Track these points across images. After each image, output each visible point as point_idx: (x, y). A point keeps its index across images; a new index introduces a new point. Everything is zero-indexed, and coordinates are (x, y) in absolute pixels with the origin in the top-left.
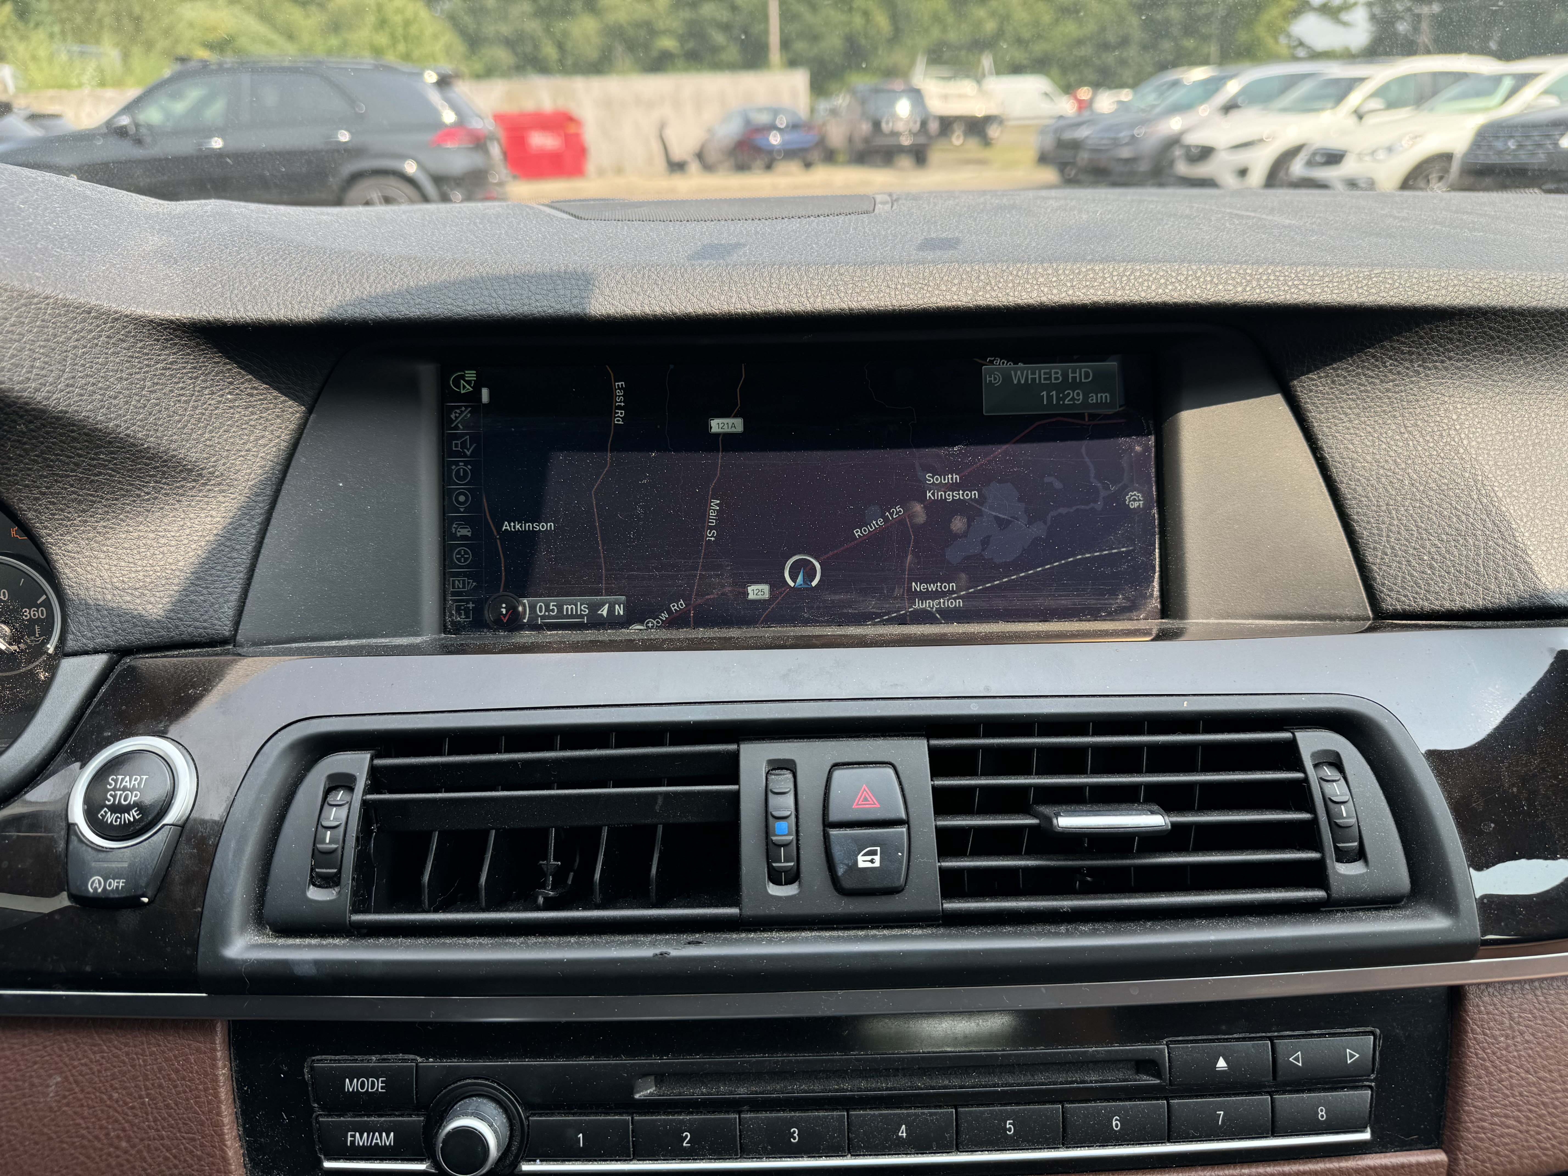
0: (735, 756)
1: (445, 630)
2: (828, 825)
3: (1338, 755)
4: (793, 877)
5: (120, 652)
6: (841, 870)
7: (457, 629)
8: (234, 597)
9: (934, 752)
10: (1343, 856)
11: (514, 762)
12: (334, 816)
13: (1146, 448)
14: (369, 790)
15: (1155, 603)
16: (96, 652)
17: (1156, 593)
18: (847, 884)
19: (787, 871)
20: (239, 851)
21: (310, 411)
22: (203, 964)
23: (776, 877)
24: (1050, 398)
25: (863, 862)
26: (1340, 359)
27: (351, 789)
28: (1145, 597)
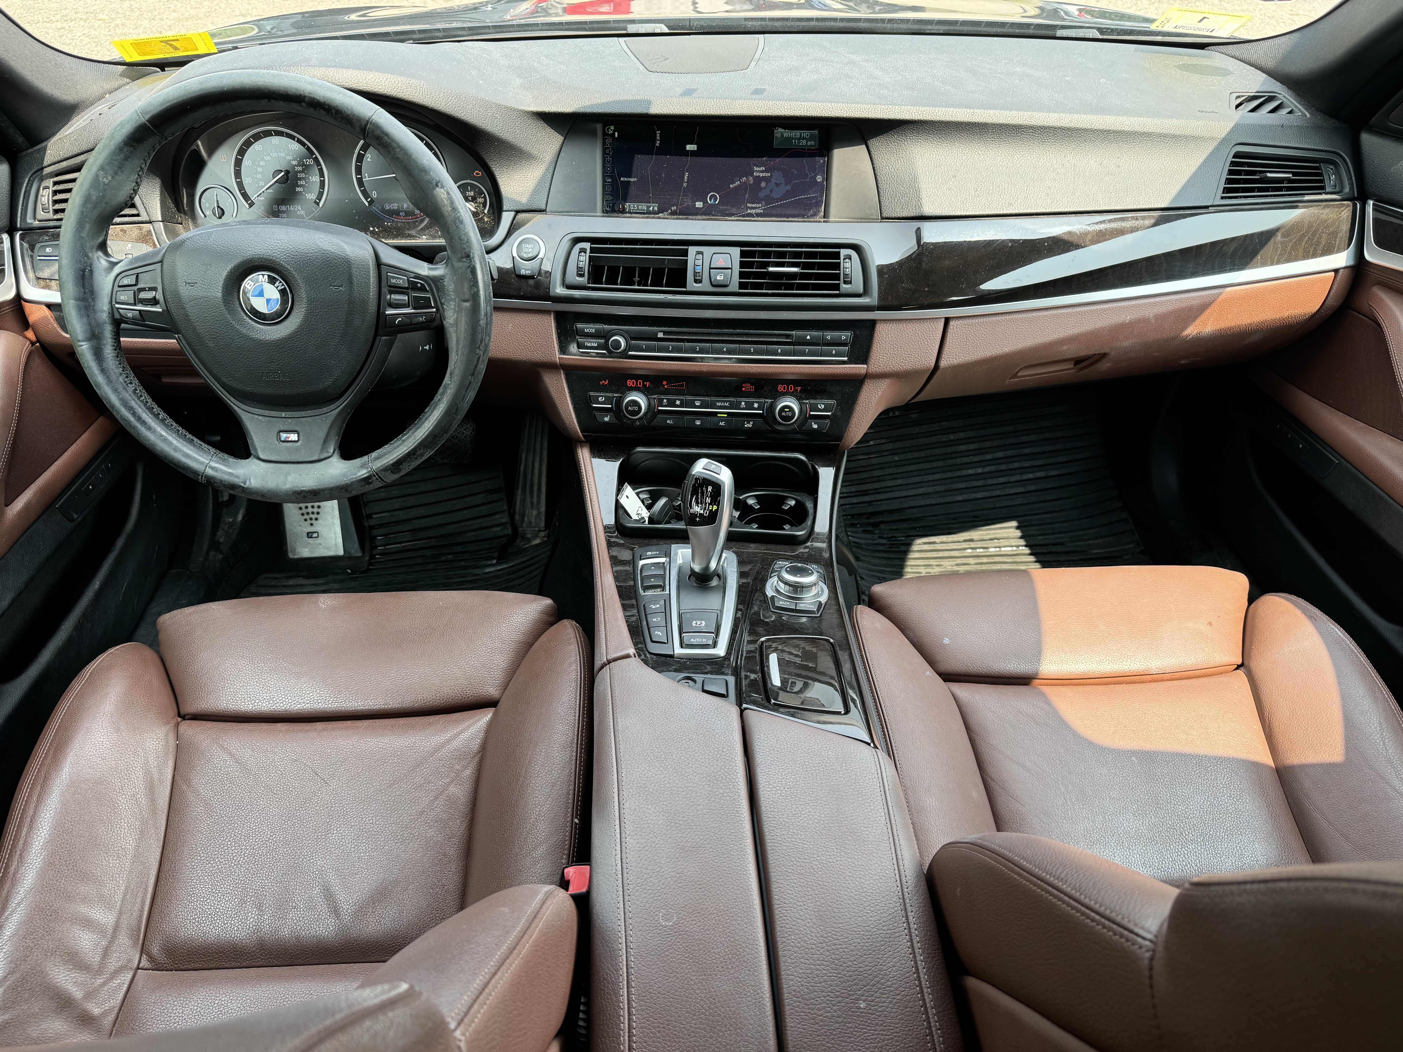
0: (687, 249)
1: (603, 212)
2: (710, 268)
3: (851, 256)
4: (700, 281)
5: (517, 212)
6: (712, 280)
7: (607, 212)
8: (546, 197)
9: (741, 251)
10: (845, 282)
11: (628, 248)
12: (582, 258)
13: (824, 161)
14: (591, 252)
15: (822, 214)
16: (511, 211)
17: (823, 210)
18: (714, 283)
19: (699, 280)
20: (558, 266)
21: (565, 139)
22: (552, 294)
23: (696, 281)
24: (795, 142)
25: (718, 278)
26: (881, 134)
27: (586, 253)
28: (819, 211)
